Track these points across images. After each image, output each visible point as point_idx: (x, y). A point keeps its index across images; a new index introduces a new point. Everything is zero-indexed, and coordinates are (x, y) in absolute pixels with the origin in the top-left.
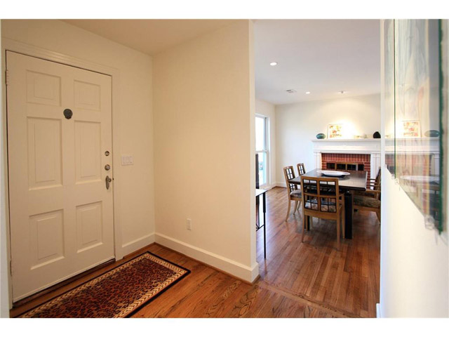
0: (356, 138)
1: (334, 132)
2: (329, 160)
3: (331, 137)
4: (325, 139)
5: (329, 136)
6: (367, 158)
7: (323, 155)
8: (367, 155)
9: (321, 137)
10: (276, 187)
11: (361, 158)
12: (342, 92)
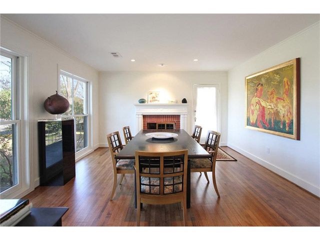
0: (171, 103)
1: (153, 98)
2: (149, 121)
3: (151, 101)
4: (146, 103)
5: (149, 101)
6: (178, 118)
7: (144, 116)
8: (178, 115)
9: (142, 101)
10: (99, 148)
11: (174, 118)
12: (162, 65)
